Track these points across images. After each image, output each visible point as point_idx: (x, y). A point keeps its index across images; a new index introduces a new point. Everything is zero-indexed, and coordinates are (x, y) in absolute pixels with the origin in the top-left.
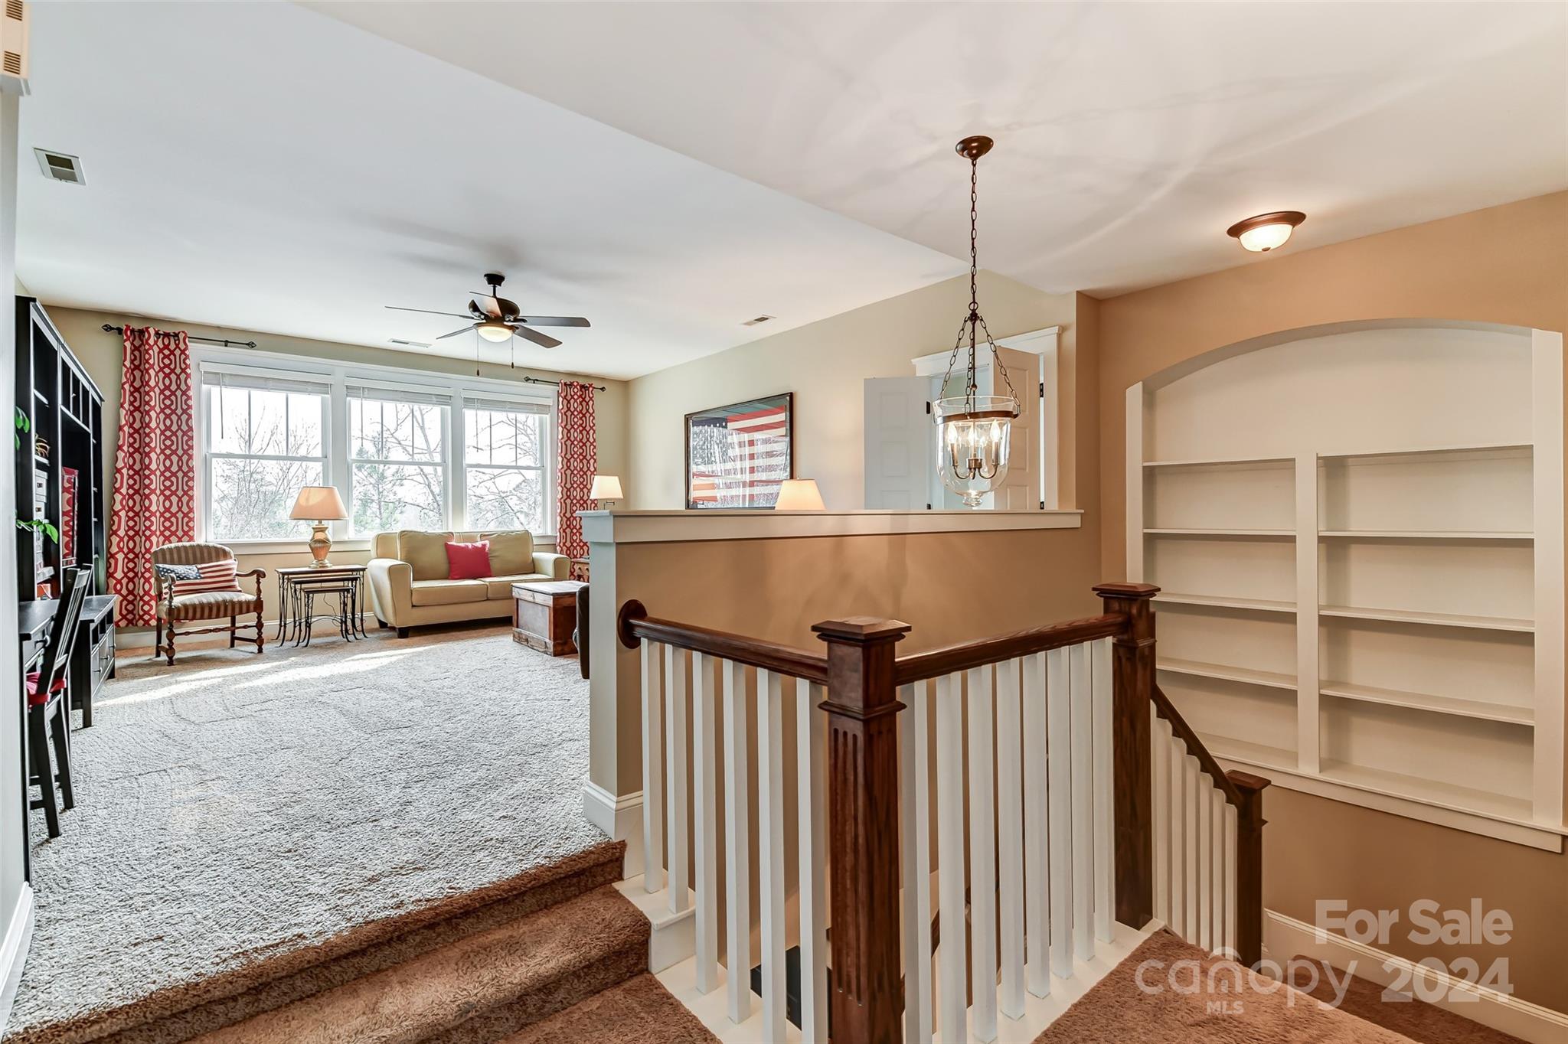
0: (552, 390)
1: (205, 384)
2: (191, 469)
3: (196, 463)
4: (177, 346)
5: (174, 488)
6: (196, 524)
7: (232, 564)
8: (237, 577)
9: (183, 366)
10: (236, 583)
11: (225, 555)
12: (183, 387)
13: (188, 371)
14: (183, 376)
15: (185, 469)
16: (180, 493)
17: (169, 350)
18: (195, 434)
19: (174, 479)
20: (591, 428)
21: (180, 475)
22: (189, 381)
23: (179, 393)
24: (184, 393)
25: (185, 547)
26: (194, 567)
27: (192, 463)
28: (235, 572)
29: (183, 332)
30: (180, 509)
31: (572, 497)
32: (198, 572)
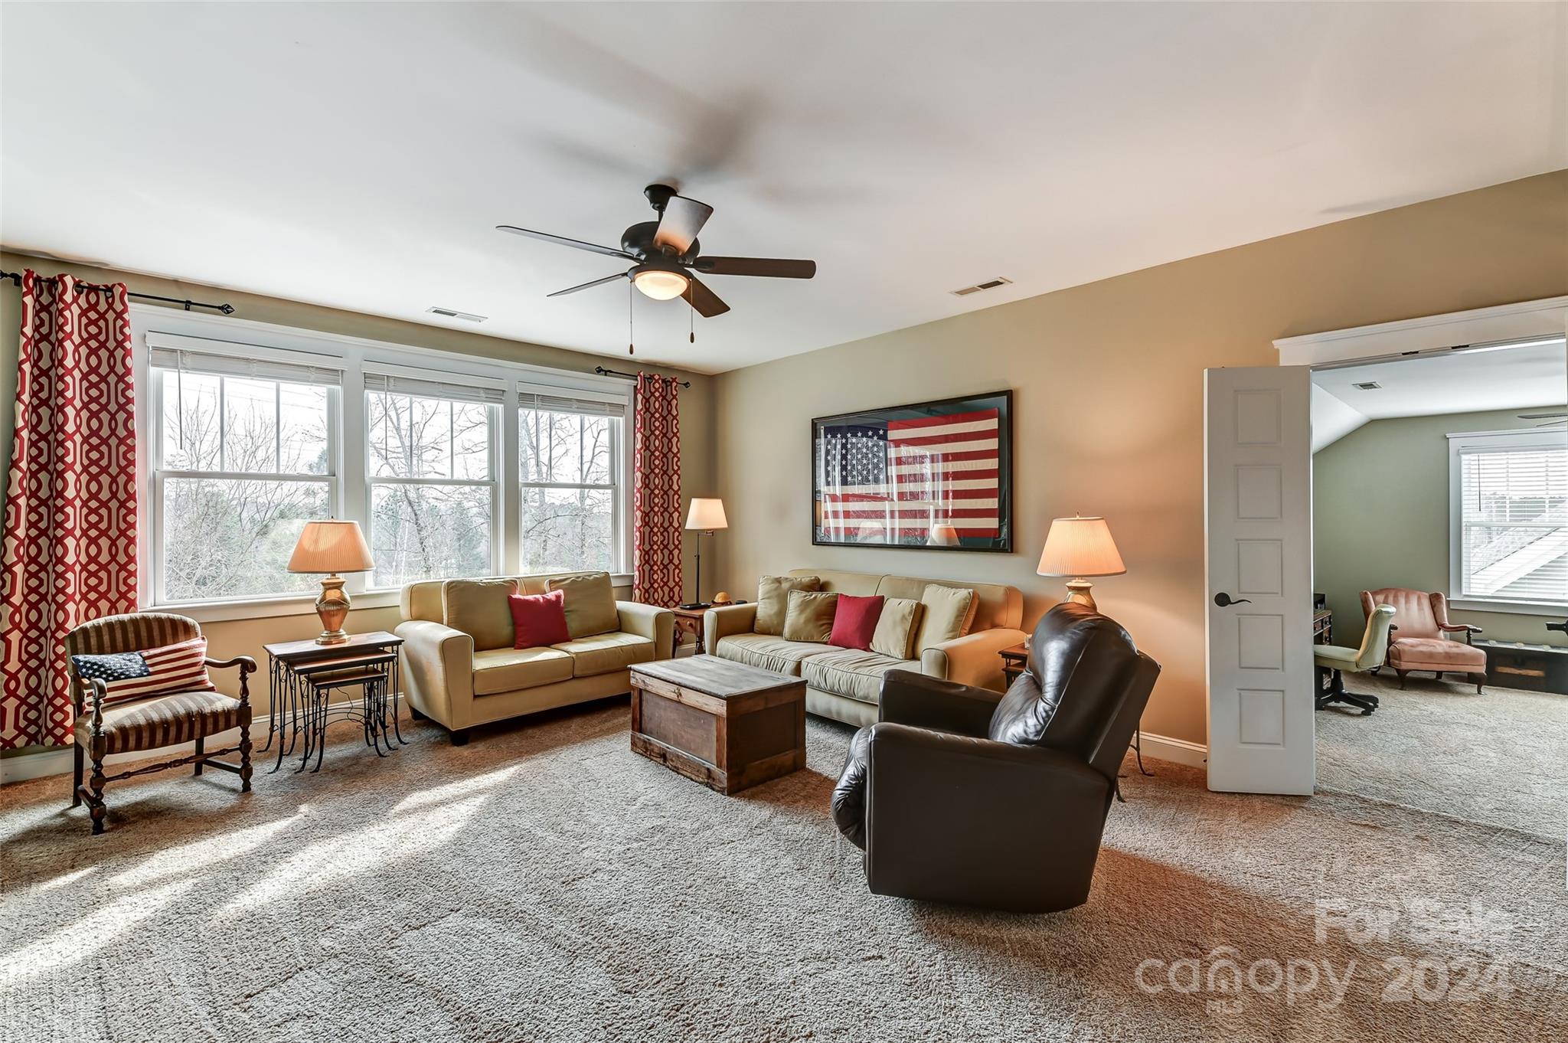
0: (624, 385)
1: (153, 365)
2: (132, 497)
3: (140, 486)
4: (110, 306)
5: (103, 526)
6: (139, 581)
7: (198, 644)
8: (207, 668)
9: (120, 337)
10: (206, 677)
11: (187, 630)
12: (120, 370)
13: (127, 345)
14: (119, 353)
15: (122, 495)
16: (113, 533)
17: (97, 312)
18: (138, 442)
19: (104, 512)
20: (675, 435)
21: (114, 504)
22: (128, 361)
23: (112, 379)
24: (121, 379)
25: (122, 623)
26: (136, 657)
27: (133, 487)
28: (204, 658)
29: (120, 284)
30: (113, 558)
31: (652, 525)
32: (144, 664)
